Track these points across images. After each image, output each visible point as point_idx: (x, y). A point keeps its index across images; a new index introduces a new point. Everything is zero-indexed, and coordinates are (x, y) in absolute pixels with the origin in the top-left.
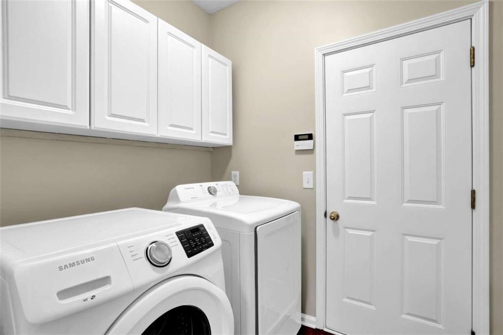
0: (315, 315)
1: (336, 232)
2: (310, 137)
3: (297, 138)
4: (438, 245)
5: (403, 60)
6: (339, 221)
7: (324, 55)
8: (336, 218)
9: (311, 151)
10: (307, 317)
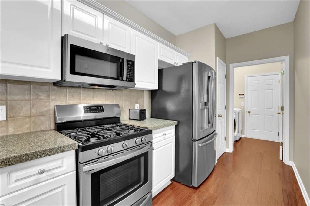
0: (244, 134)
1: (249, 115)
2: (243, 95)
3: (240, 95)
4: (272, 117)
5: (265, 80)
6: (250, 113)
7: (247, 77)
8: (249, 112)
9: (243, 98)
10: (242, 135)
